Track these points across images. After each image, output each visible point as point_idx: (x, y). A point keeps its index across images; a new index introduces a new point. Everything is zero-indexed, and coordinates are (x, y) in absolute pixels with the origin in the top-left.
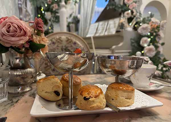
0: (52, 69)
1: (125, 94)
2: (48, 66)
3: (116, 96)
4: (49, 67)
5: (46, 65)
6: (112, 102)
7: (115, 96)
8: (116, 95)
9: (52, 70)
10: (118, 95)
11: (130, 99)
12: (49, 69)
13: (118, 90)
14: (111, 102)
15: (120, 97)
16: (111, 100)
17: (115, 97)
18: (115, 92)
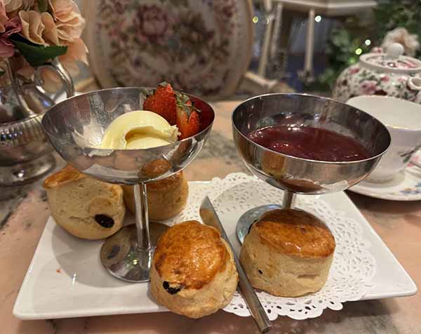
0: (133, 61)
1: (301, 267)
2: (120, 51)
3: (271, 266)
4: (123, 55)
5: (115, 50)
6: (256, 278)
7: (268, 267)
8: (269, 262)
9: (131, 62)
10: (277, 267)
11: (312, 277)
12: (124, 60)
13: (279, 253)
14: (254, 276)
15: (282, 270)
16: (255, 272)
17: (266, 269)
18: (270, 254)
